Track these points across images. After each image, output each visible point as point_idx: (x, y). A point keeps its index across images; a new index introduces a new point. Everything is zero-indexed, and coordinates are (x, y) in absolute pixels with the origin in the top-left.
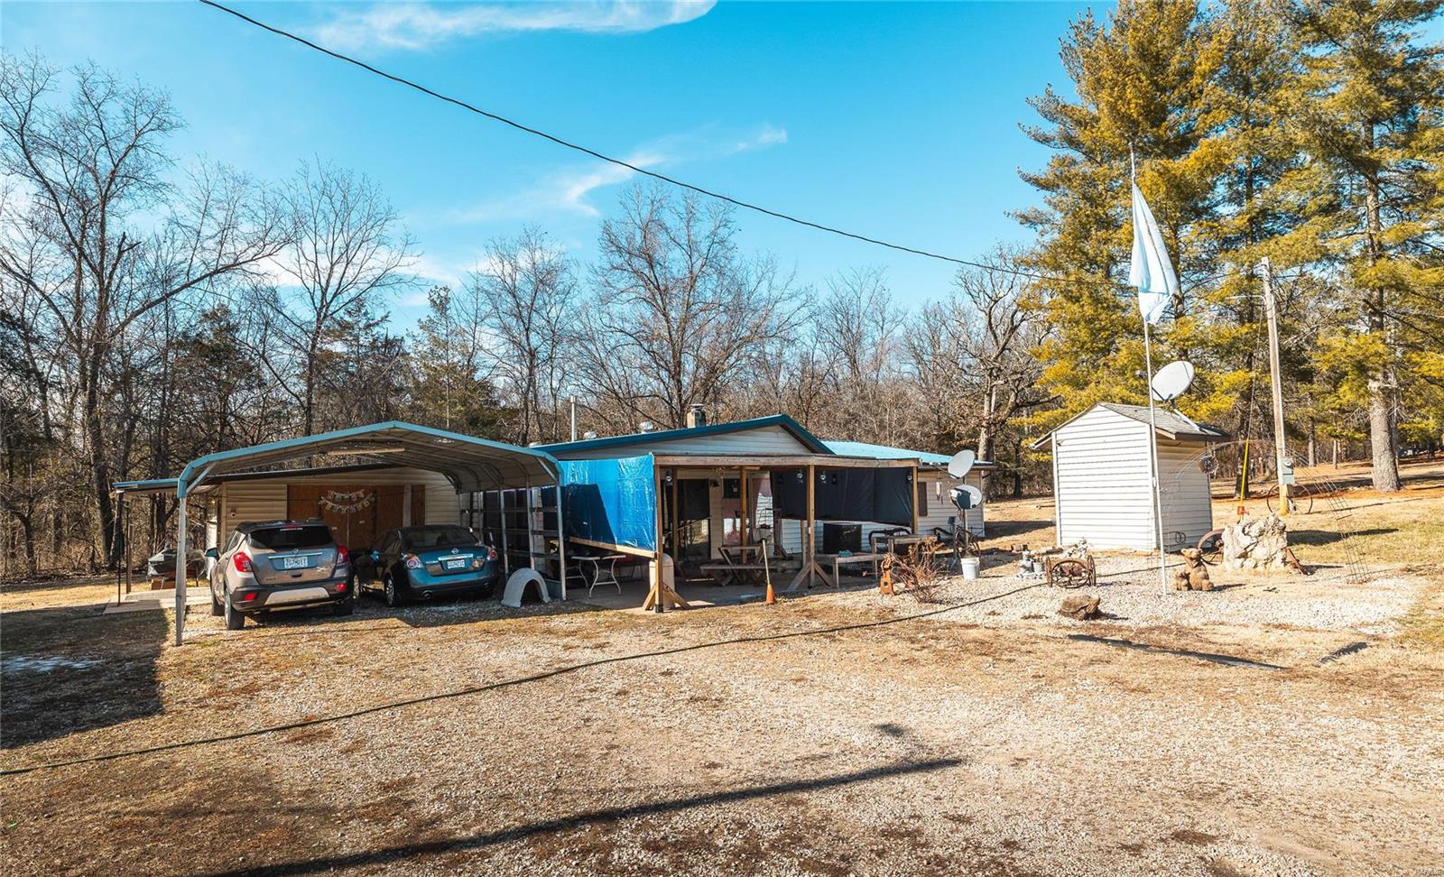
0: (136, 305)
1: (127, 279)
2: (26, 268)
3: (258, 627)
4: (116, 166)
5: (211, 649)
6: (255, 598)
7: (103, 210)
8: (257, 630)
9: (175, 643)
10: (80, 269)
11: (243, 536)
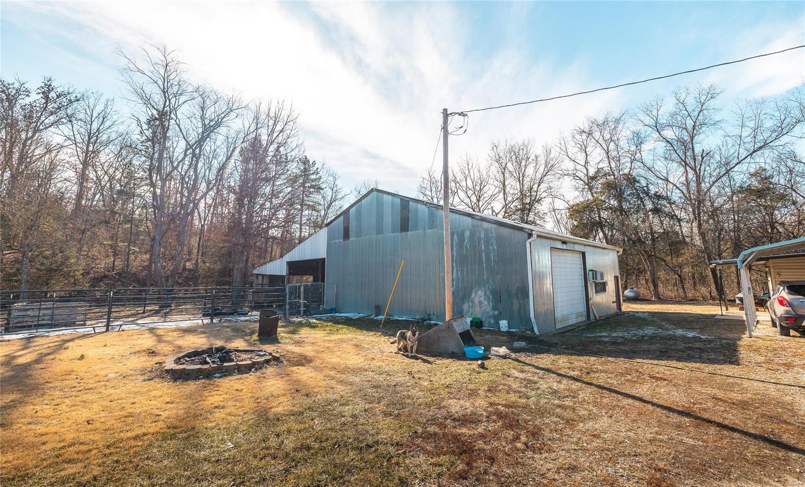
0: (713, 179)
1: (708, 168)
2: (666, 175)
3: (799, 337)
4: (695, 123)
5: (768, 342)
6: (795, 321)
7: (692, 143)
8: (799, 338)
9: (748, 336)
10: (687, 171)
11: (782, 288)
